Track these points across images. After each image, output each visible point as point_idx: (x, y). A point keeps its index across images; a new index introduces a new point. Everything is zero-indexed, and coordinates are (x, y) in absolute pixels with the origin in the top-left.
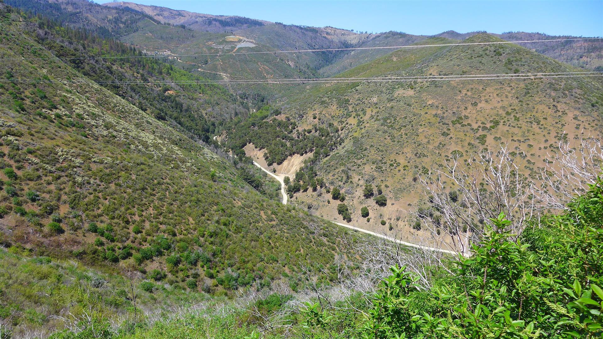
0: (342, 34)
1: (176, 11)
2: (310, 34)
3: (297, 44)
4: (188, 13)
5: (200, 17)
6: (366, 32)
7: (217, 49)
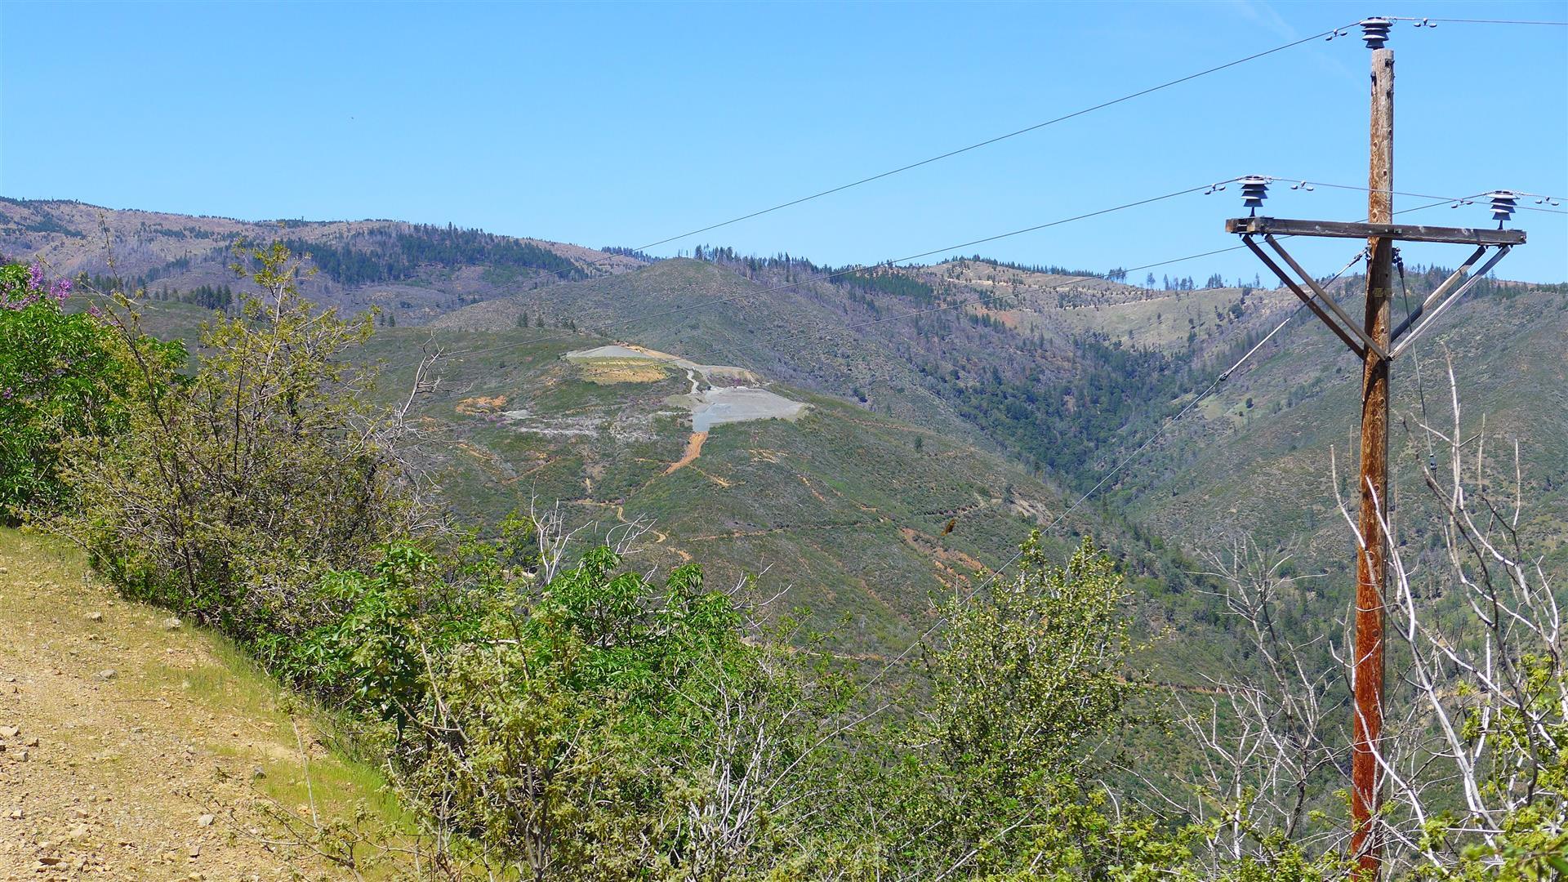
0: (1063, 297)
1: (25, 204)
2: (901, 307)
3: (861, 373)
4: (90, 211)
5: (169, 233)
6: (1215, 282)
7: (563, 448)
